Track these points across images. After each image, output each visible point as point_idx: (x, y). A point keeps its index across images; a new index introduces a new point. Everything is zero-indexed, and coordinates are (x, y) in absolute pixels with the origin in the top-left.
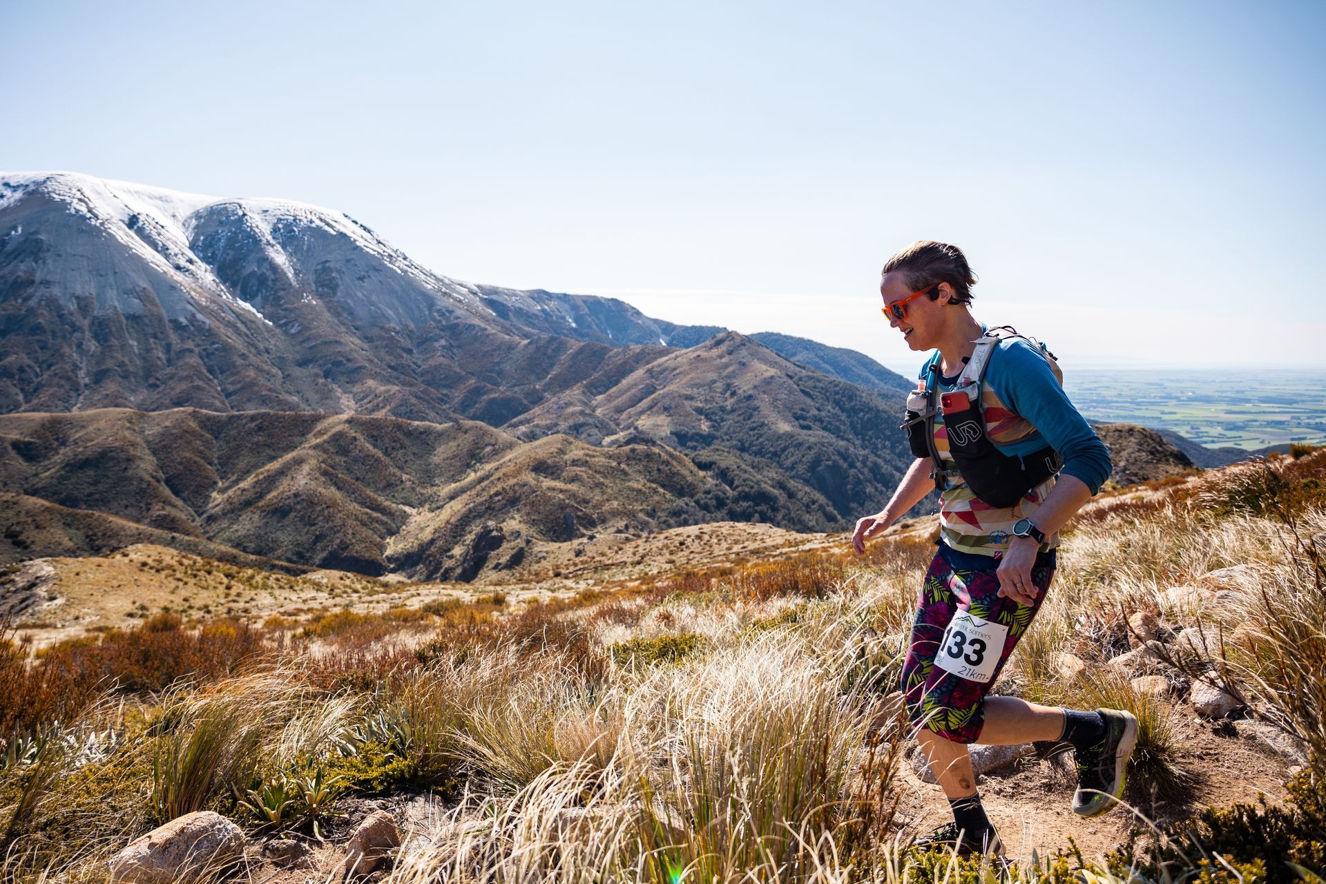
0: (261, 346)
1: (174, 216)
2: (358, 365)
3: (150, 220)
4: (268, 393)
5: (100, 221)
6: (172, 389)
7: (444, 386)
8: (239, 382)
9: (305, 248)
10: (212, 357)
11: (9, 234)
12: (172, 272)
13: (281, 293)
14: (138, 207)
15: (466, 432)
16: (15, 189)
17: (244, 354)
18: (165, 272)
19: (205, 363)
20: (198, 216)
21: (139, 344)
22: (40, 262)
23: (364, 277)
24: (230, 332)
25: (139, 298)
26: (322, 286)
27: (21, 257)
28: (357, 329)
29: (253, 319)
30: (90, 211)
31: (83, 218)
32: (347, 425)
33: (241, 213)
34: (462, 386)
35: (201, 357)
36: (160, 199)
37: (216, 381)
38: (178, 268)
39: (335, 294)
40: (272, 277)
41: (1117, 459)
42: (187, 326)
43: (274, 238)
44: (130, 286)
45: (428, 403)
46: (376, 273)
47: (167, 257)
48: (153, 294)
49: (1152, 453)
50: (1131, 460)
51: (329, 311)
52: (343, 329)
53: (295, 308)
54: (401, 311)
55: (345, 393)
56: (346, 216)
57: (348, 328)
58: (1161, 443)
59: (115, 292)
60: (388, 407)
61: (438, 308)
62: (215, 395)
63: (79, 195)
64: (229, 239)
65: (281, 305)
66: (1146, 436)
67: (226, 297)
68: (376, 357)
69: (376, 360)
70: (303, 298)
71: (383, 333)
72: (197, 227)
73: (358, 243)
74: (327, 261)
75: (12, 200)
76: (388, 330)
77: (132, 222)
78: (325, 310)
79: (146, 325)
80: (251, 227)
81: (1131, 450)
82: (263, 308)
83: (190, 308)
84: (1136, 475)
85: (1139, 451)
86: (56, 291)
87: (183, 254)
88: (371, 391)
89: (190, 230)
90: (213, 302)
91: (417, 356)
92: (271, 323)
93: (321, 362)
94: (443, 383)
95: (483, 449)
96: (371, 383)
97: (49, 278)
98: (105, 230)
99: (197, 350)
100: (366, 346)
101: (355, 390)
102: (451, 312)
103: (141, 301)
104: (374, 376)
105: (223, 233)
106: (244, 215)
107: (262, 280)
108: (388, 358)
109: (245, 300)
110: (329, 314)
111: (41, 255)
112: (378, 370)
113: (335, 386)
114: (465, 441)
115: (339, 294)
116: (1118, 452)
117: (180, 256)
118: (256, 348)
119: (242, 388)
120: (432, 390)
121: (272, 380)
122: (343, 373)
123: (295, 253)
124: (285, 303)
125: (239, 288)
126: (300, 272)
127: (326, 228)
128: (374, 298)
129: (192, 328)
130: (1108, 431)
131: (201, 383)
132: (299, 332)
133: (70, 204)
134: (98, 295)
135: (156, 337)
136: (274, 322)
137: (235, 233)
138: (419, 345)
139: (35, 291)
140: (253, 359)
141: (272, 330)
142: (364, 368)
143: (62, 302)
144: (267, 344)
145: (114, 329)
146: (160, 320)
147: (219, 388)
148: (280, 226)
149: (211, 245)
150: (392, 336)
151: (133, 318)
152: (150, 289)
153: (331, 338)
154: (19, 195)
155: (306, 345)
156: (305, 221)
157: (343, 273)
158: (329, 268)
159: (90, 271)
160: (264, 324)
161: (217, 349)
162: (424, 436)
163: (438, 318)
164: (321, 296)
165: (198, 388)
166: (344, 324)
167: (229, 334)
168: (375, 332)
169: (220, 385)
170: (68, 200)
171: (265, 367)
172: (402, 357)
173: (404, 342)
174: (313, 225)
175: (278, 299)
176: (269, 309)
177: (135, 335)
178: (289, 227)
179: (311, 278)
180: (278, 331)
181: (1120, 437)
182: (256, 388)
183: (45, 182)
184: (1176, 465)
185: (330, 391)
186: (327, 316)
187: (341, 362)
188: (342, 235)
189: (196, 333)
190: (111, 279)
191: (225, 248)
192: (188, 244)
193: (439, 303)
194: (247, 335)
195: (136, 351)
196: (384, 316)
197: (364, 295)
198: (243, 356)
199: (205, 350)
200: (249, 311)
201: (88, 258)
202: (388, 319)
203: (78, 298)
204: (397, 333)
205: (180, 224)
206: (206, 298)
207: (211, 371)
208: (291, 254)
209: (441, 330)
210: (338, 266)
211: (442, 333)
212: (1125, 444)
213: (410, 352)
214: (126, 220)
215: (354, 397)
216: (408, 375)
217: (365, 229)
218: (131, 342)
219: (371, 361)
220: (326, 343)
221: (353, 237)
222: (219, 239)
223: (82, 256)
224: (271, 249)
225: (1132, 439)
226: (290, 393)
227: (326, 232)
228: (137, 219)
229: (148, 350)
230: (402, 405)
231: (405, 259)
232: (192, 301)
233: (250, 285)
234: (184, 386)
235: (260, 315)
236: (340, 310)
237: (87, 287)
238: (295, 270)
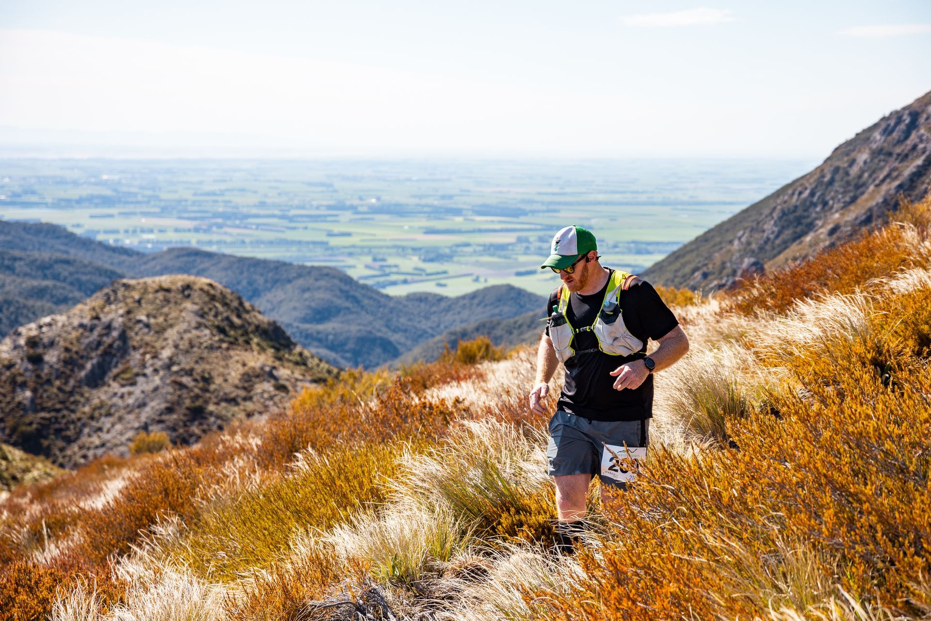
41: (158, 345)
49: (221, 330)
50: (183, 345)
58: (240, 311)
66: (213, 298)
81: (183, 326)
84: (190, 373)
85: (199, 326)
116: (161, 331)
130: (145, 291)
181: (167, 301)
184: (262, 350)
212: (173, 315)
225: (188, 305)
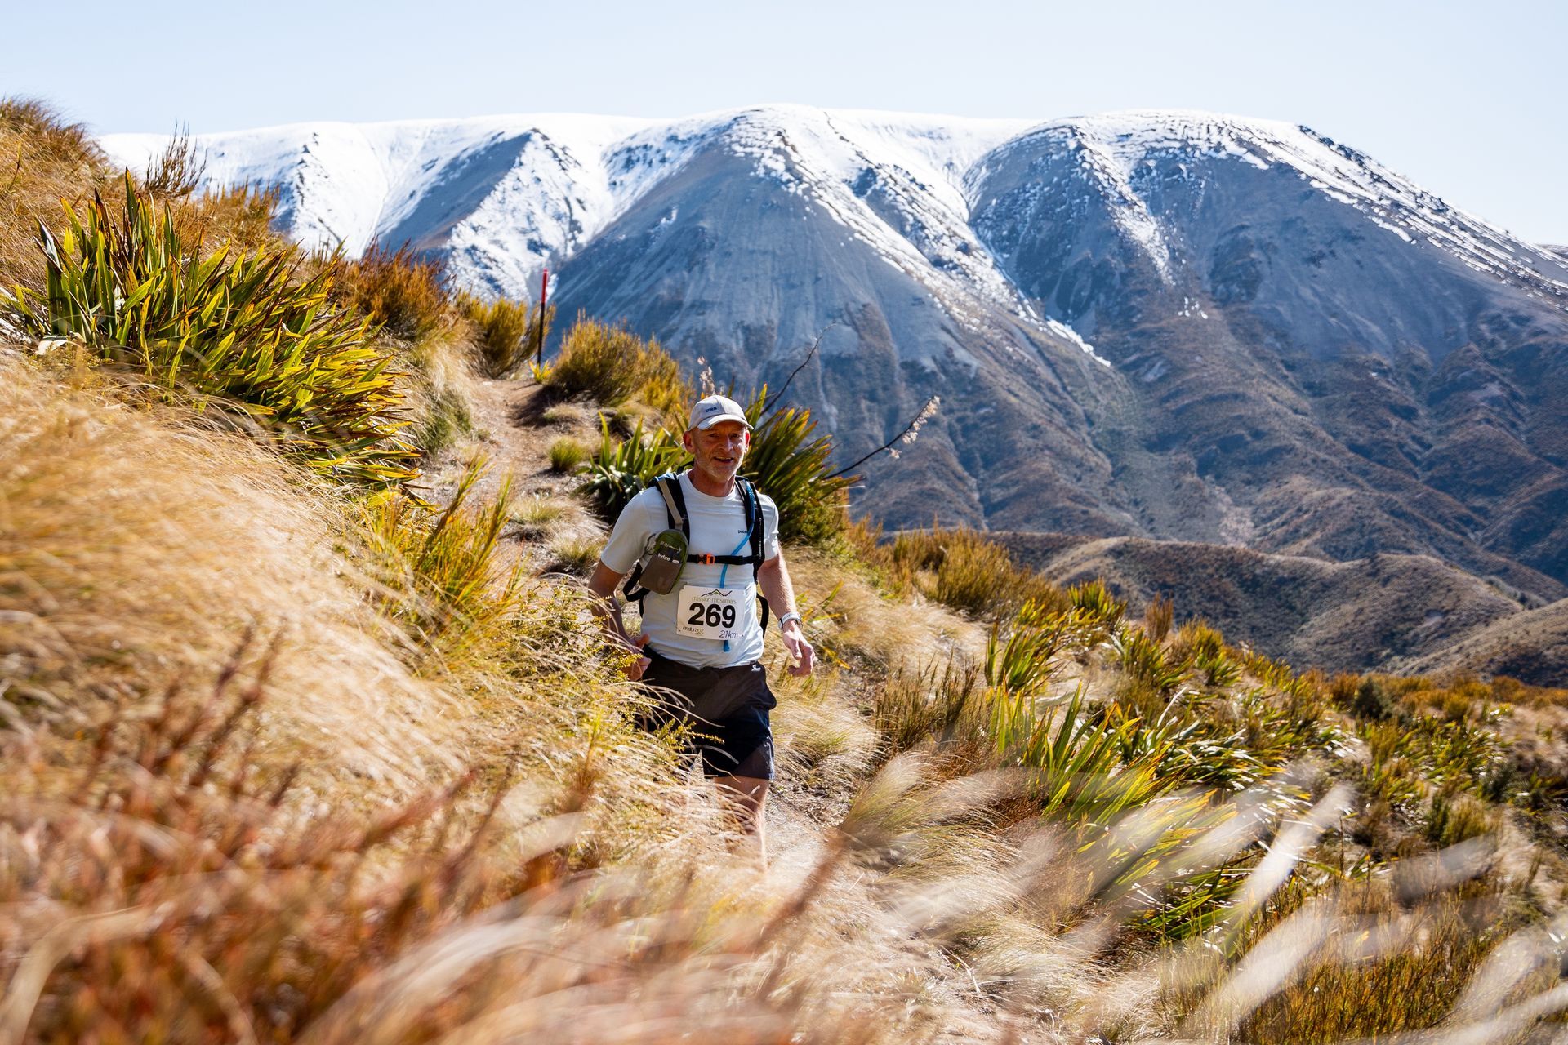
0: (1079, 410)
1: (950, 165)
2: (1277, 444)
3: (899, 177)
4: (1068, 503)
5: (805, 186)
6: (883, 497)
7: (1480, 491)
8: (1016, 483)
9: (1199, 205)
10: (973, 434)
11: (655, 225)
12: (922, 270)
13: (1136, 301)
14: (883, 154)
15: (1386, 581)
16: (685, 143)
17: (1035, 427)
18: (908, 272)
19: (957, 446)
20: (992, 160)
21: (840, 410)
22: (696, 268)
23: (1322, 255)
24: (1018, 384)
25: (853, 324)
26: (1224, 281)
27: (668, 263)
28: (1290, 367)
29: (1072, 355)
30: (789, 169)
31: (777, 183)
32: (1109, 560)
33: (1072, 145)
34: (1524, 489)
35: (952, 434)
36: (930, 135)
37: (972, 482)
38: (938, 263)
39: (1251, 295)
40: (1123, 268)
42: (933, 373)
43: (1135, 190)
44: (839, 303)
45: (1422, 525)
46: (1350, 246)
47: (919, 243)
48: (880, 315)
51: (1234, 332)
52: (1259, 368)
53: (1161, 330)
54: (1400, 323)
55: (1237, 504)
56: (1304, 130)
57: (1273, 365)
59: (812, 315)
60: (1318, 535)
61: (1493, 312)
62: (966, 508)
63: (777, 143)
64: (1046, 199)
65: (1133, 325)
67: (1027, 314)
68: (1324, 426)
69: (1323, 434)
70: (1181, 307)
71: (1350, 375)
72: (988, 182)
73: (1315, 184)
74: (1242, 227)
75: (677, 166)
76: (1361, 368)
77: (865, 183)
78: (1225, 330)
79: (859, 375)
80: (1090, 172)
82: (1097, 332)
83: (945, 338)
86: (713, 319)
87: (953, 235)
88: (1292, 497)
89: (975, 188)
90: (995, 324)
91: (1427, 422)
92: (1108, 363)
93: (1196, 439)
94: (1479, 482)
95: (1419, 621)
96: (1297, 482)
97: (707, 296)
98: (812, 203)
99: (945, 420)
100: (1305, 404)
101: (1260, 498)
102: (1522, 321)
103: (857, 329)
104: (1313, 467)
105: (1036, 191)
106: (1080, 147)
107: (1101, 276)
108: (1352, 428)
109: (1062, 321)
110: (1232, 339)
111: (700, 257)
112: (1322, 455)
113: (1219, 491)
114: (1377, 601)
115: (1260, 295)
117: (946, 240)
118: (1068, 413)
119: (1019, 496)
120: (1448, 498)
121: (1086, 478)
122: (1240, 464)
123: (1177, 216)
124: (1140, 321)
125: (1054, 294)
126: (1183, 253)
127: (1250, 158)
128: (1339, 299)
129: (943, 377)
131: (940, 486)
132: (1161, 379)
133: (759, 160)
134: (782, 323)
135: (872, 397)
136: (1114, 361)
137: (1058, 184)
138: (1432, 401)
139: (681, 322)
140: (1054, 436)
141: (1108, 377)
142: (1290, 450)
143: (720, 339)
144: (1090, 406)
145: (799, 384)
146: (886, 363)
147: (976, 496)
148: (1152, 163)
149: (1009, 215)
150: (1371, 382)
151: (838, 364)
152: (876, 305)
153: (1226, 389)
154: (688, 155)
155: (1171, 406)
156: (1204, 147)
157: (1276, 250)
158: (1246, 241)
159: (774, 279)
160: (1093, 365)
161: (984, 418)
162: (1288, 589)
163: (1489, 336)
164: (1223, 302)
165: (932, 495)
166: (1262, 359)
167: (1015, 387)
168: (1329, 373)
169: (980, 489)
170: (757, 152)
171: (1077, 452)
172: (1387, 426)
173: (1400, 392)
174: (1222, 155)
175: (1127, 314)
176: (1107, 335)
177: (836, 395)
178: (1169, 165)
179: (1205, 264)
180: (1120, 378)
182: (1047, 495)
183: (730, 126)
185: (1204, 500)
186: (1229, 342)
187: (1241, 437)
188: (1284, 170)
189: (950, 387)
190: (809, 293)
191: (1035, 218)
192: (966, 216)
193: (1496, 301)
194: (1052, 389)
195: (834, 424)
196: (1357, 336)
197: (1316, 293)
198: (1035, 430)
199: (959, 420)
200: (1068, 340)
201: (774, 254)
202: (1367, 345)
203: (747, 330)
204: (1384, 373)
205: (959, 179)
206: (983, 318)
207: (967, 461)
208: (1168, 220)
209: (1496, 362)
210: (1264, 236)
211: (1494, 370)
213: (1408, 413)
214: (854, 179)
215: (1254, 513)
216: (1395, 466)
217: (1349, 154)
218: (826, 408)
219: (1309, 435)
220: (1212, 399)
221: (1307, 169)
222: (1027, 201)
223: (765, 253)
224: (1127, 212)
226: (1118, 505)
227: (1249, 164)
228: (875, 176)
229: (855, 423)
230: (1350, 530)
231: (1441, 209)
232: (950, 325)
233: (1077, 287)
234: (905, 490)
235: (1087, 348)
236: (1258, 329)
237: (765, 309)
238: (1172, 250)
